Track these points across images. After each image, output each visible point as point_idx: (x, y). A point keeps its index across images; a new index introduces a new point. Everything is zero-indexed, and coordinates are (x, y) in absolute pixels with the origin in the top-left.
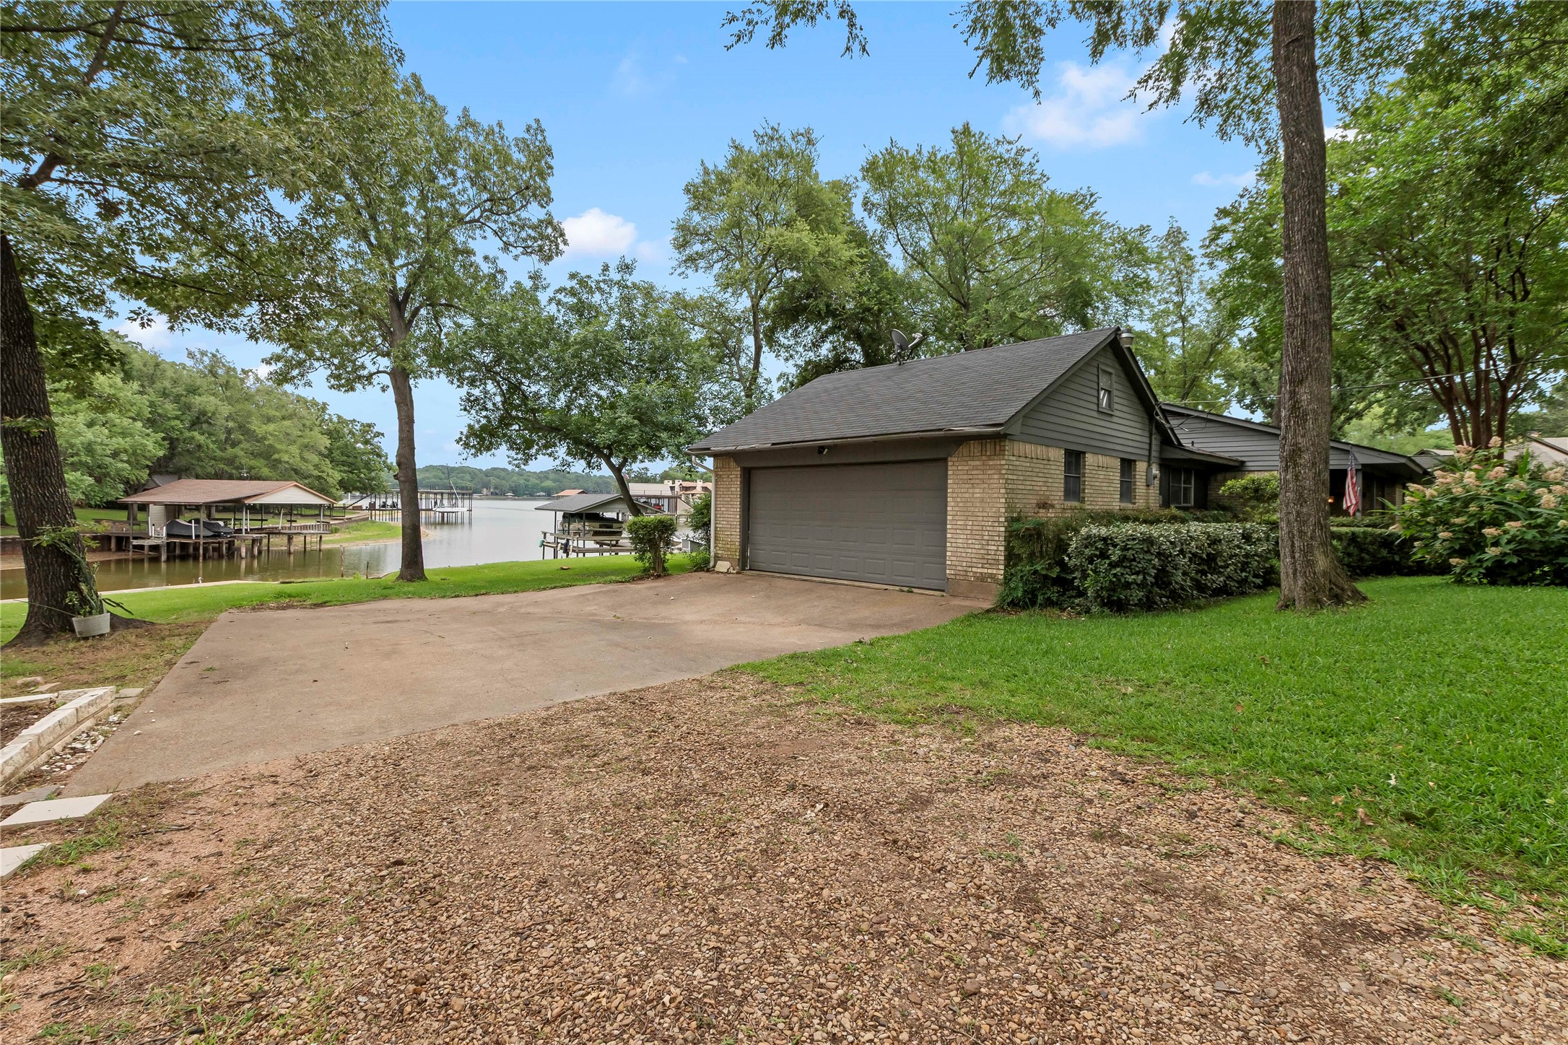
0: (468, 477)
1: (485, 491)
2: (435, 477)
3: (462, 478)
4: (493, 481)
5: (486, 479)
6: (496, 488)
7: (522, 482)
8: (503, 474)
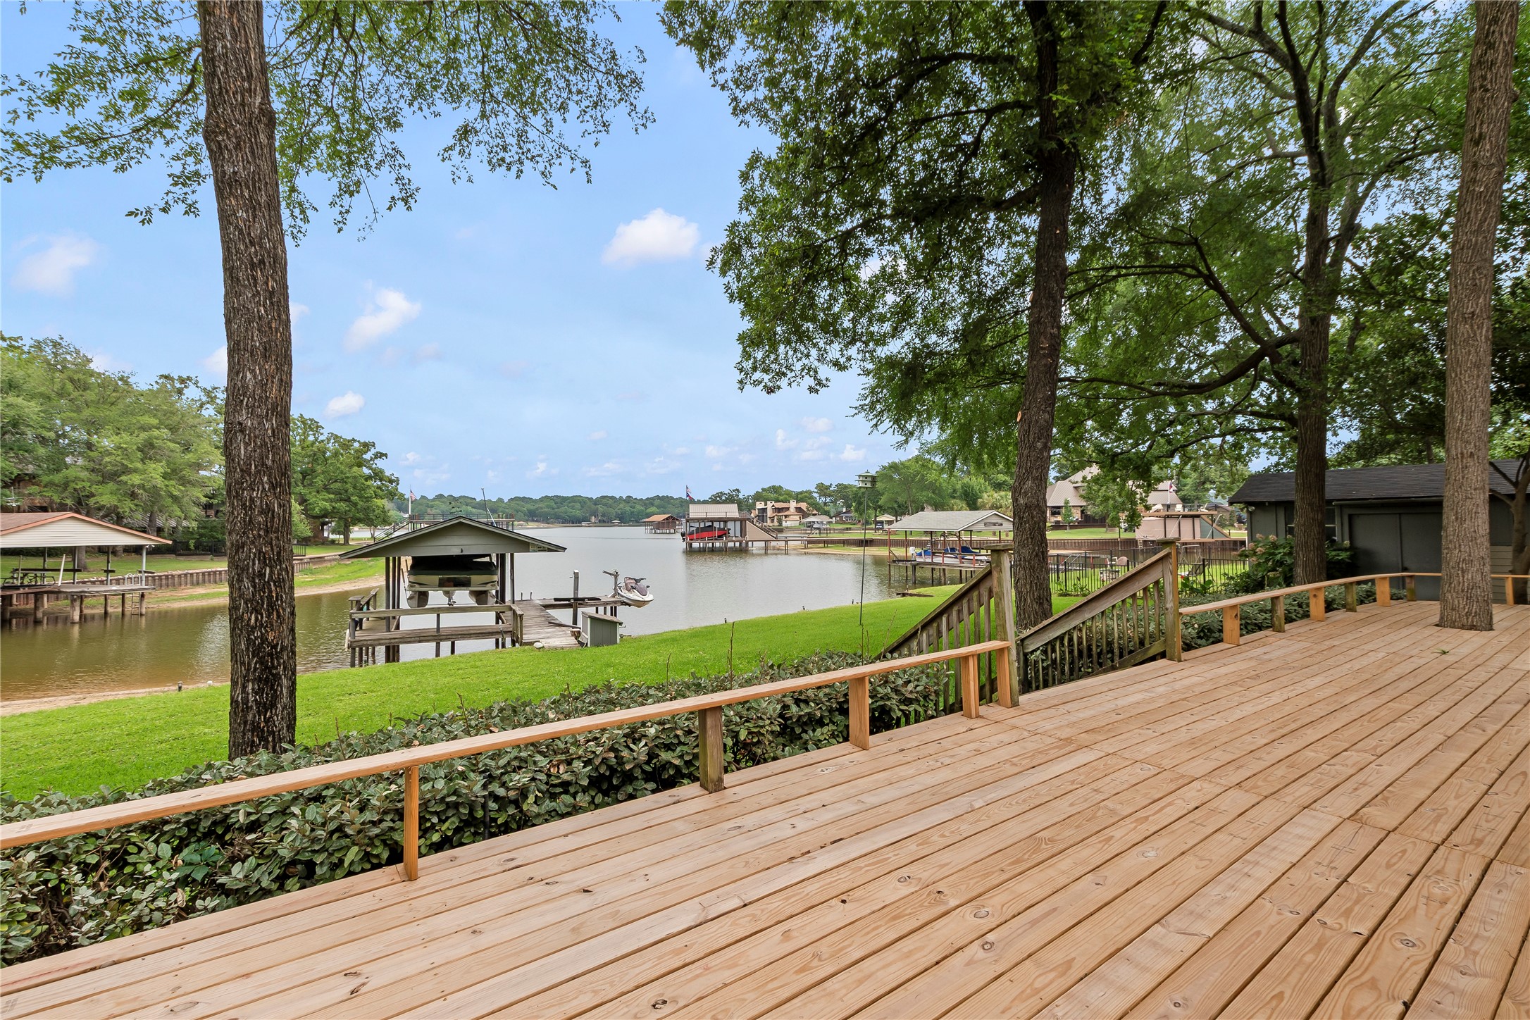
0: (578, 506)
1: (593, 519)
2: (548, 506)
3: (573, 507)
4: (601, 508)
5: (594, 507)
6: (603, 515)
7: (628, 509)
8: (611, 501)
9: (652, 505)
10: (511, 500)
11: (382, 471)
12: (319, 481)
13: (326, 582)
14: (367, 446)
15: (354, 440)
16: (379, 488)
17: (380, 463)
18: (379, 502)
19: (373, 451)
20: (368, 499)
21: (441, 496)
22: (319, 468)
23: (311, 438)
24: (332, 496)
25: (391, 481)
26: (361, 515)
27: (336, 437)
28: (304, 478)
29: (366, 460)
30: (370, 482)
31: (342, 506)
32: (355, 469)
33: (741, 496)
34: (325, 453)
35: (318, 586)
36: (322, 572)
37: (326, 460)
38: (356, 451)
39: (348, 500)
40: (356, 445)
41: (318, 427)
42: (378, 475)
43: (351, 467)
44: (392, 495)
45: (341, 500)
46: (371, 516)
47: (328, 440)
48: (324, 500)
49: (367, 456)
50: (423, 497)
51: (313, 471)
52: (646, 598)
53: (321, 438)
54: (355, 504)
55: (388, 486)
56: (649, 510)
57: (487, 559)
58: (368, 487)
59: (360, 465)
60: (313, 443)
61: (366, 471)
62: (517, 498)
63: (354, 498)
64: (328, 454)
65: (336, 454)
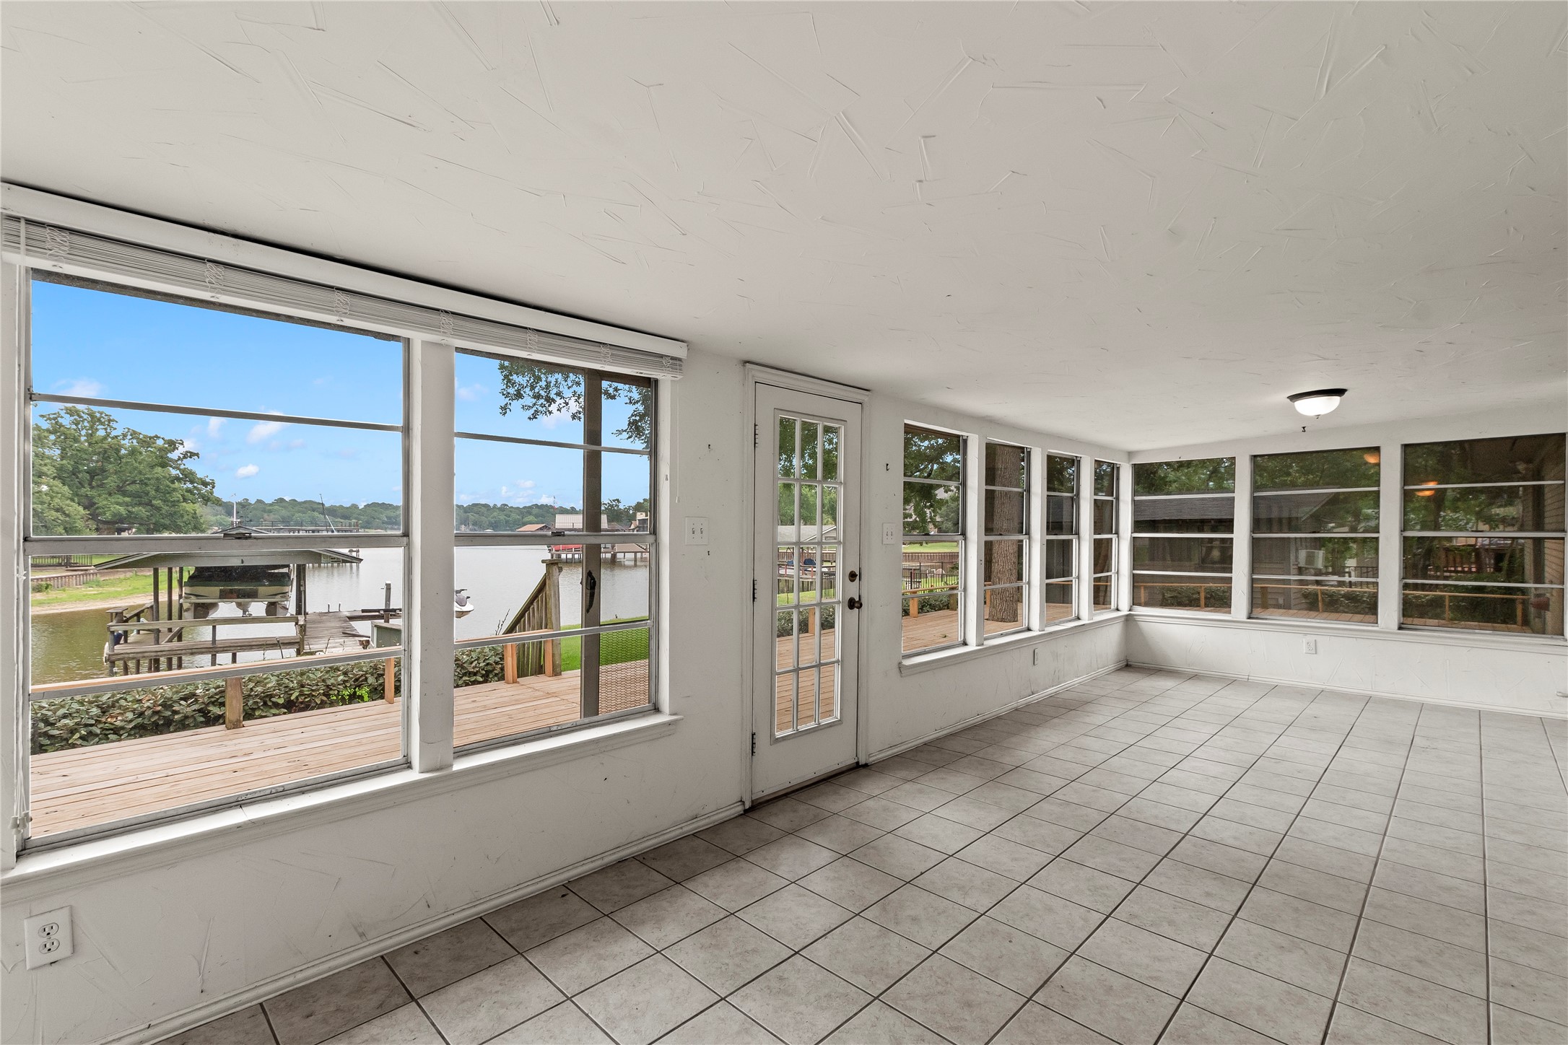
4: (472, 517)
5: (464, 515)
6: (474, 524)
9: (530, 513)
10: (368, 506)
11: (192, 473)
12: (112, 481)
13: (116, 596)
14: (172, 445)
15: (157, 437)
16: (189, 491)
17: (189, 464)
18: (189, 507)
19: (181, 450)
20: (174, 504)
21: (281, 501)
22: (111, 468)
23: (101, 433)
24: (127, 499)
25: (205, 484)
26: (167, 522)
27: (134, 434)
28: (92, 478)
29: (172, 460)
30: (177, 484)
31: (142, 511)
32: (159, 469)
33: (621, 507)
34: (118, 451)
35: (103, 599)
36: (113, 585)
37: (120, 458)
38: (160, 449)
39: (149, 504)
40: (160, 443)
41: (110, 421)
42: (189, 476)
43: (152, 467)
44: (207, 499)
45: (140, 504)
46: (179, 522)
47: (124, 436)
48: (118, 504)
49: (174, 455)
50: (259, 501)
51: (103, 470)
52: (464, 609)
53: (114, 433)
54: (158, 509)
55: (203, 492)
56: (526, 519)
57: (285, 570)
58: (174, 490)
59: (164, 465)
60: (105, 438)
61: (174, 472)
62: (374, 504)
63: (156, 502)
64: (123, 452)
65: (133, 452)
